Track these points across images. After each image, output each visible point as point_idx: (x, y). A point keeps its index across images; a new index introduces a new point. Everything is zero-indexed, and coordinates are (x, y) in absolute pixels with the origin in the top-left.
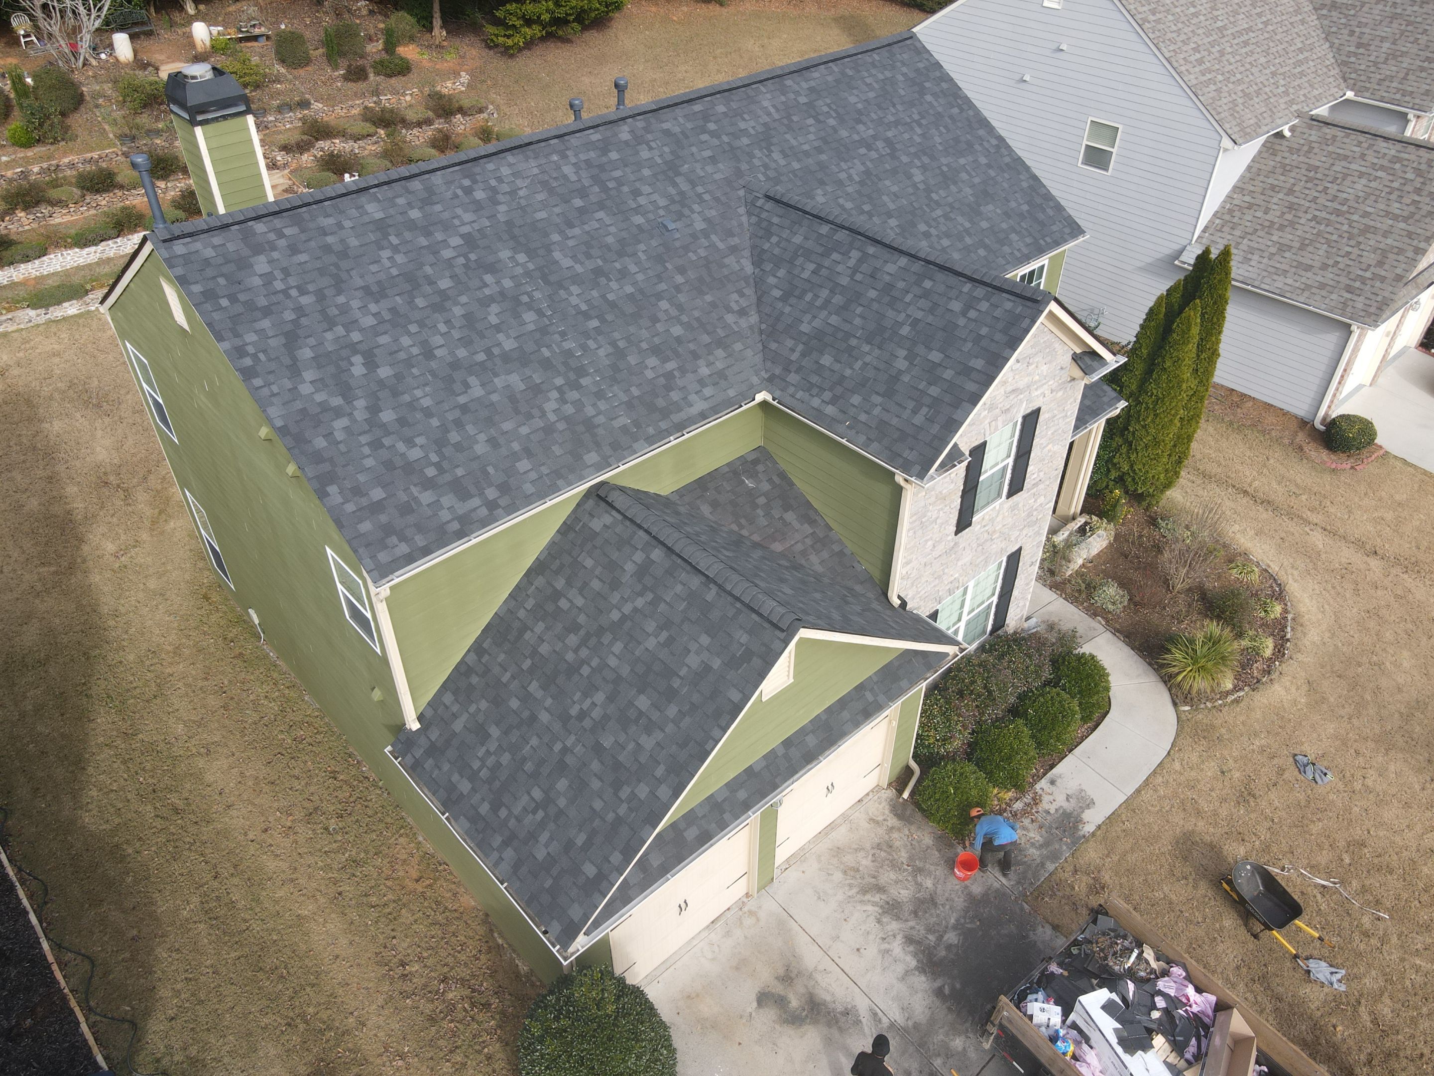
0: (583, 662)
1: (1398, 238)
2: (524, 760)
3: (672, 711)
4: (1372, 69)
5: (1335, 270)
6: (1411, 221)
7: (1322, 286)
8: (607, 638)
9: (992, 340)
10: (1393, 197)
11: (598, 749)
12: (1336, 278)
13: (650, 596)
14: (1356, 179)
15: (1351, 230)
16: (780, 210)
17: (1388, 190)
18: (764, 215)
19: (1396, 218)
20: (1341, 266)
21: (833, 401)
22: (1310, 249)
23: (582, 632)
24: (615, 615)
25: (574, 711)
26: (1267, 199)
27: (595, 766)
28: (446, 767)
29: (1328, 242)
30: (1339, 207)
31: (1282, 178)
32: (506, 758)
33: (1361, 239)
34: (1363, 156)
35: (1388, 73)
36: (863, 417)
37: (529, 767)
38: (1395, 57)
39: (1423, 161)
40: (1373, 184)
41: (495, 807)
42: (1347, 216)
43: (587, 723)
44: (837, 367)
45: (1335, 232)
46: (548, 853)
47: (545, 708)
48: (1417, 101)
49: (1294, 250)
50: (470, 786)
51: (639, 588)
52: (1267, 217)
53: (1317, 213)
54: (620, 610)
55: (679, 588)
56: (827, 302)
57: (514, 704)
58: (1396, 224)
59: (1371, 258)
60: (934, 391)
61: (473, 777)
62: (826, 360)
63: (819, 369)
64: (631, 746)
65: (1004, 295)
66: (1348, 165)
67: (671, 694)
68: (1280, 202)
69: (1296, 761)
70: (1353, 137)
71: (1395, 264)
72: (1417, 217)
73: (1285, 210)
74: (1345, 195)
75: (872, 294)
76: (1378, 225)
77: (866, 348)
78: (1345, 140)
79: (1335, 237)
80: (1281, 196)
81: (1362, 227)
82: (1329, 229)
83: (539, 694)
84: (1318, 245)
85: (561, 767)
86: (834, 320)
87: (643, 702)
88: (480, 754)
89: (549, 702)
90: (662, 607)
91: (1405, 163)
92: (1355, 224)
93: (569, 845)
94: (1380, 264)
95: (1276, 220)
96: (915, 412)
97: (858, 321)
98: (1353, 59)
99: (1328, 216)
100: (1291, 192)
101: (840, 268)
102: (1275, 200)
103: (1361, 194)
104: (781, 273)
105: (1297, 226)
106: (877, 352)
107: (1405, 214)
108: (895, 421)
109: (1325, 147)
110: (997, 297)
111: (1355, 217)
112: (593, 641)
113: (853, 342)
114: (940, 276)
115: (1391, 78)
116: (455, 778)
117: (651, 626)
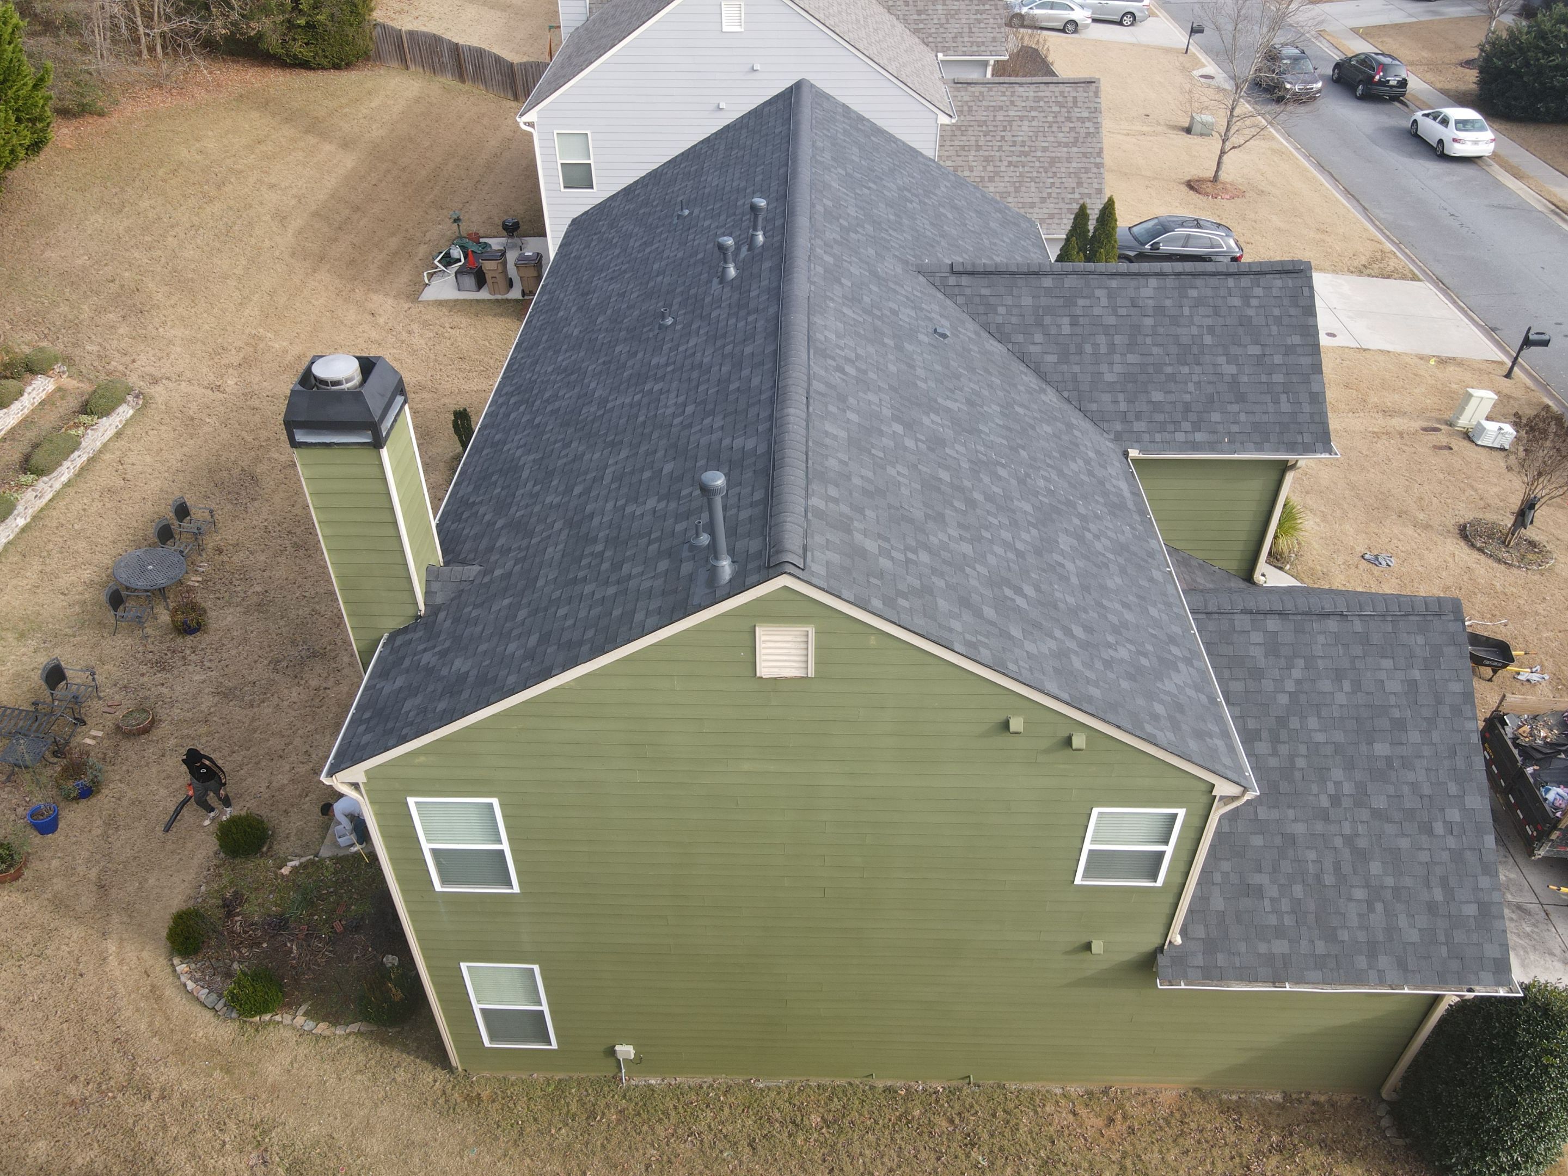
0: (1292, 758)
1: (1078, 160)
2: (1318, 878)
3: (1414, 736)
4: (942, 30)
5: (1052, 200)
6: (1079, 144)
7: (1052, 216)
8: (1294, 723)
9: (1290, 316)
10: (1055, 129)
11: (1377, 814)
12: (1057, 206)
13: (1300, 663)
14: (1020, 123)
15: (1042, 165)
16: (984, 281)
17: (1047, 125)
18: (968, 291)
19: (1066, 145)
20: (1054, 195)
21: (1197, 427)
22: (1023, 189)
23: (1265, 734)
24: (1283, 699)
25: (1325, 802)
26: (965, 159)
27: (1390, 829)
28: (1242, 947)
29: (1032, 179)
30: (1022, 149)
31: (964, 138)
32: (1298, 891)
33: (1054, 169)
34: (1012, 103)
35: (955, 30)
36: (1235, 428)
37: (1329, 879)
38: (953, 16)
39: (1057, 94)
40: (1034, 123)
41: (1331, 936)
42: (1032, 154)
43: (1347, 802)
44: (1171, 398)
45: (1031, 170)
46: (1420, 930)
47: (1293, 821)
48: (991, 48)
49: (1013, 195)
50: (1286, 942)
51: (1283, 662)
52: (975, 174)
53: (1010, 159)
54: (1284, 692)
55: (1321, 639)
56: (1112, 346)
57: (1257, 841)
58: (1070, 150)
59: (1071, 183)
60: (1278, 378)
61: (1279, 932)
62: (1157, 396)
63: (1157, 407)
64: (1406, 789)
65: (1268, 276)
66: (1006, 114)
67: (1400, 725)
68: (976, 159)
69: (1368, 561)
70: (995, 89)
71: (1090, 181)
72: (1081, 140)
73: (985, 164)
74: (1020, 139)
75: (1149, 322)
76: (1059, 155)
77: (1186, 370)
78: (991, 94)
79: (1035, 174)
80: (973, 153)
81: (1049, 160)
82: (1027, 169)
83: (1274, 814)
84: (1028, 185)
85: (1362, 856)
86: (1131, 358)
87: (1381, 749)
88: (1268, 909)
89: (1291, 813)
90: (1321, 664)
91: (1046, 99)
92: (1042, 159)
93: (1432, 908)
94: (1080, 184)
95: (983, 174)
96: (1277, 402)
97: (1155, 350)
98: (921, 26)
99: (1019, 159)
100: (978, 148)
101: (1097, 311)
102: (971, 158)
103: (1031, 134)
104: (1038, 338)
105: (1002, 174)
106: (1197, 369)
107: (1072, 140)
108: (1265, 418)
109: (980, 104)
110: (1263, 281)
111: (1039, 154)
112: (1284, 734)
113: (1169, 370)
114: (1199, 282)
115: (961, 34)
116: (1262, 948)
117: (1326, 685)
